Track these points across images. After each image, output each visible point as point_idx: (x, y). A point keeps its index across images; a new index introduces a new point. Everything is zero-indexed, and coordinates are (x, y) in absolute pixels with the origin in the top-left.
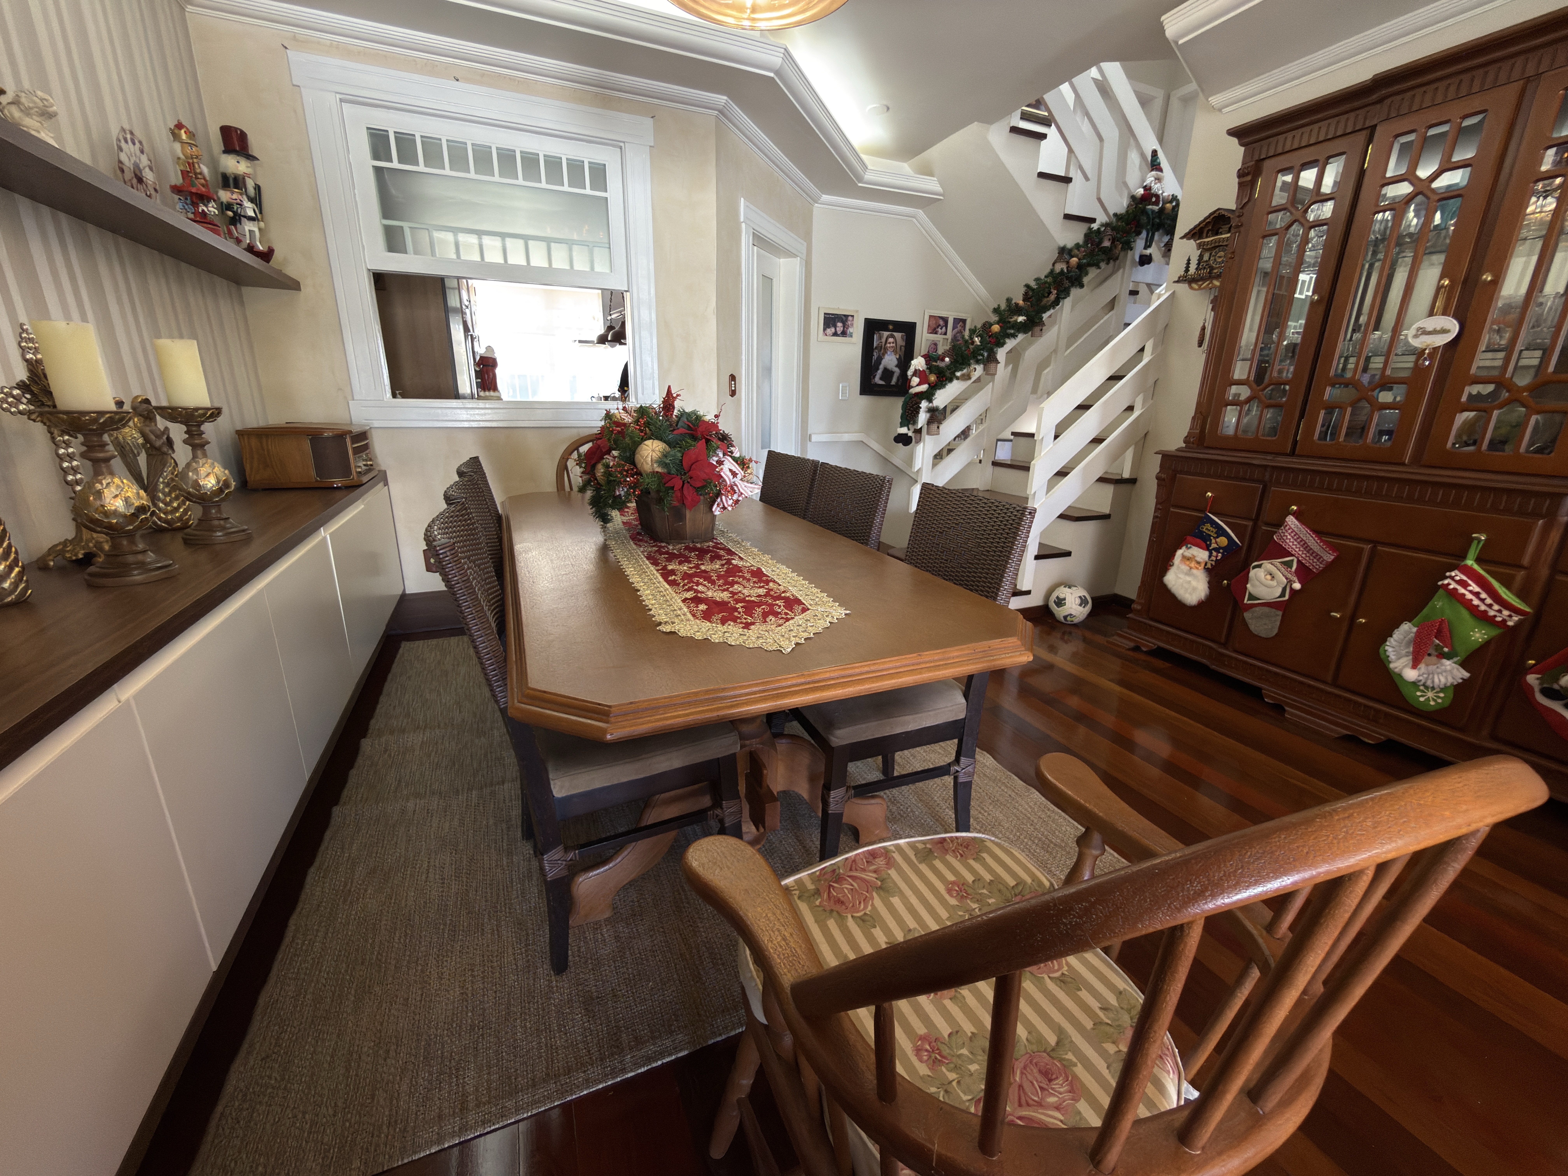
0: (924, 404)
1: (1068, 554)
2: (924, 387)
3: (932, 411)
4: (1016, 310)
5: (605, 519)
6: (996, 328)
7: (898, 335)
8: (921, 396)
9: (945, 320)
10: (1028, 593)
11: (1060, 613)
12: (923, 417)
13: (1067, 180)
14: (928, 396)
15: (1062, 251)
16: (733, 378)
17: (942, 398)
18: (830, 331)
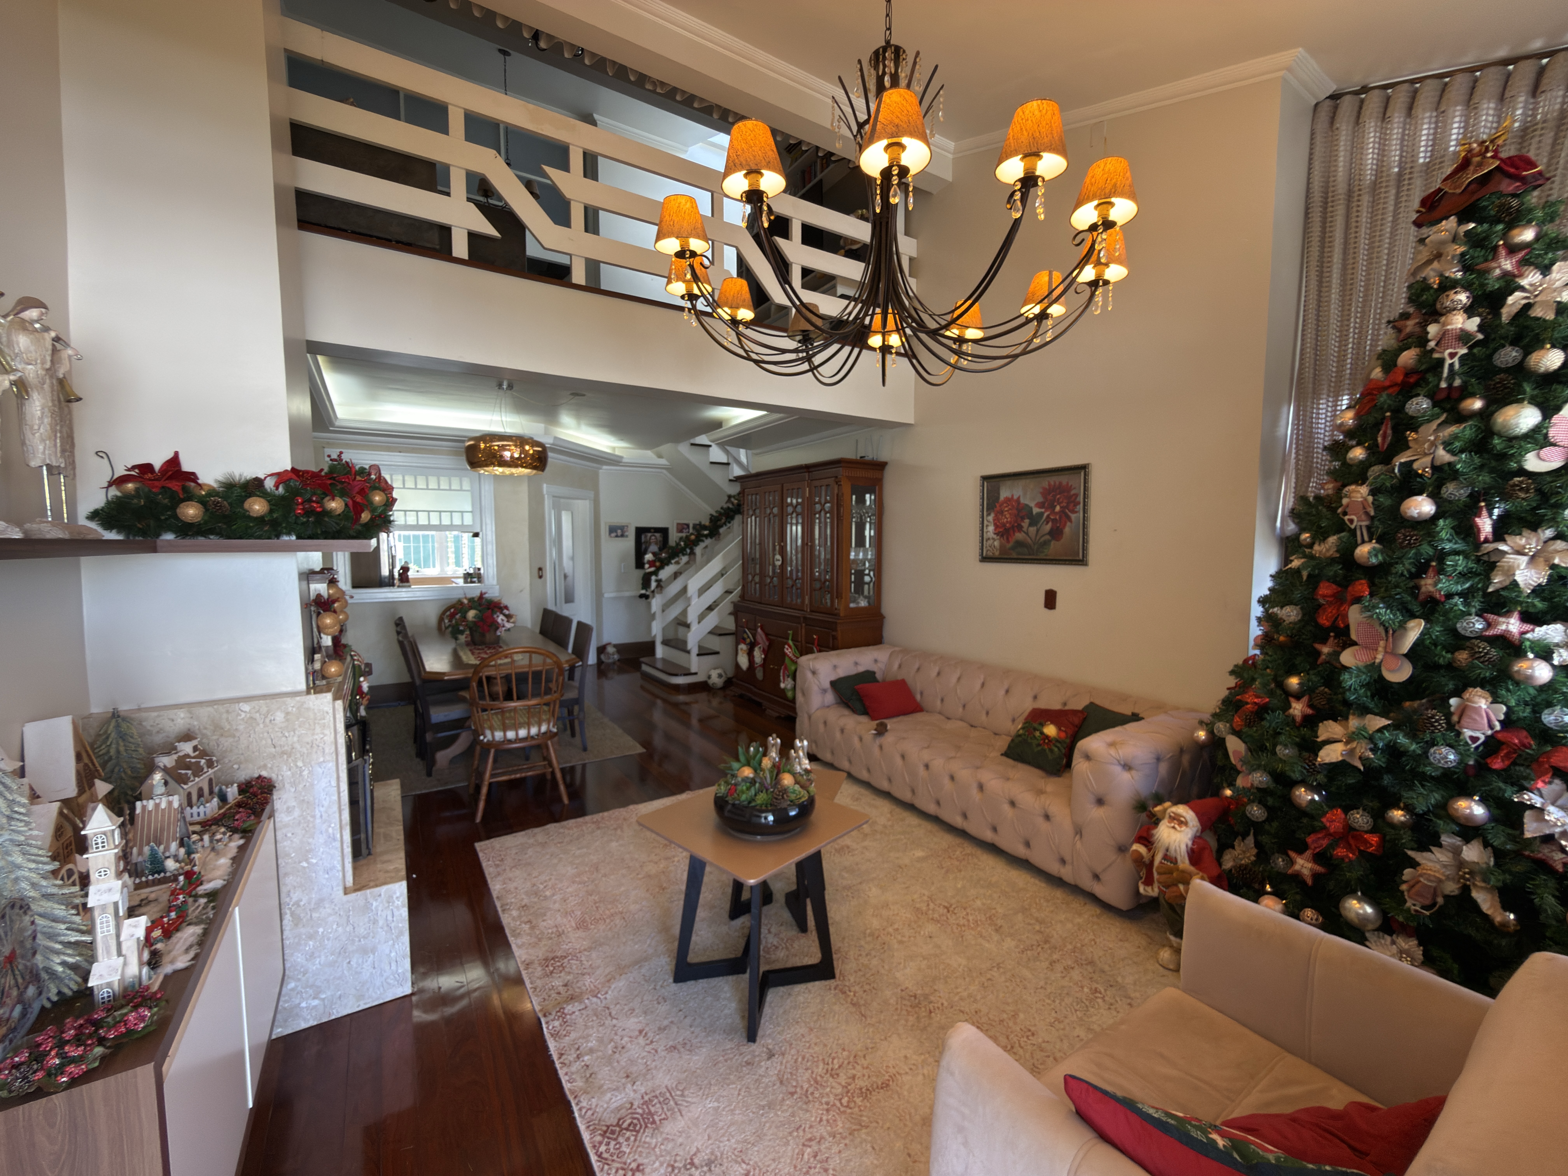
0: (653, 578)
1: (717, 653)
2: (652, 569)
3: (659, 581)
4: (705, 527)
5: (456, 639)
6: (693, 537)
7: (658, 535)
8: (651, 574)
9: (688, 525)
10: (696, 674)
11: (710, 682)
12: (653, 585)
13: (728, 464)
14: (655, 573)
15: (730, 497)
16: (540, 569)
17: (665, 573)
18: (613, 535)
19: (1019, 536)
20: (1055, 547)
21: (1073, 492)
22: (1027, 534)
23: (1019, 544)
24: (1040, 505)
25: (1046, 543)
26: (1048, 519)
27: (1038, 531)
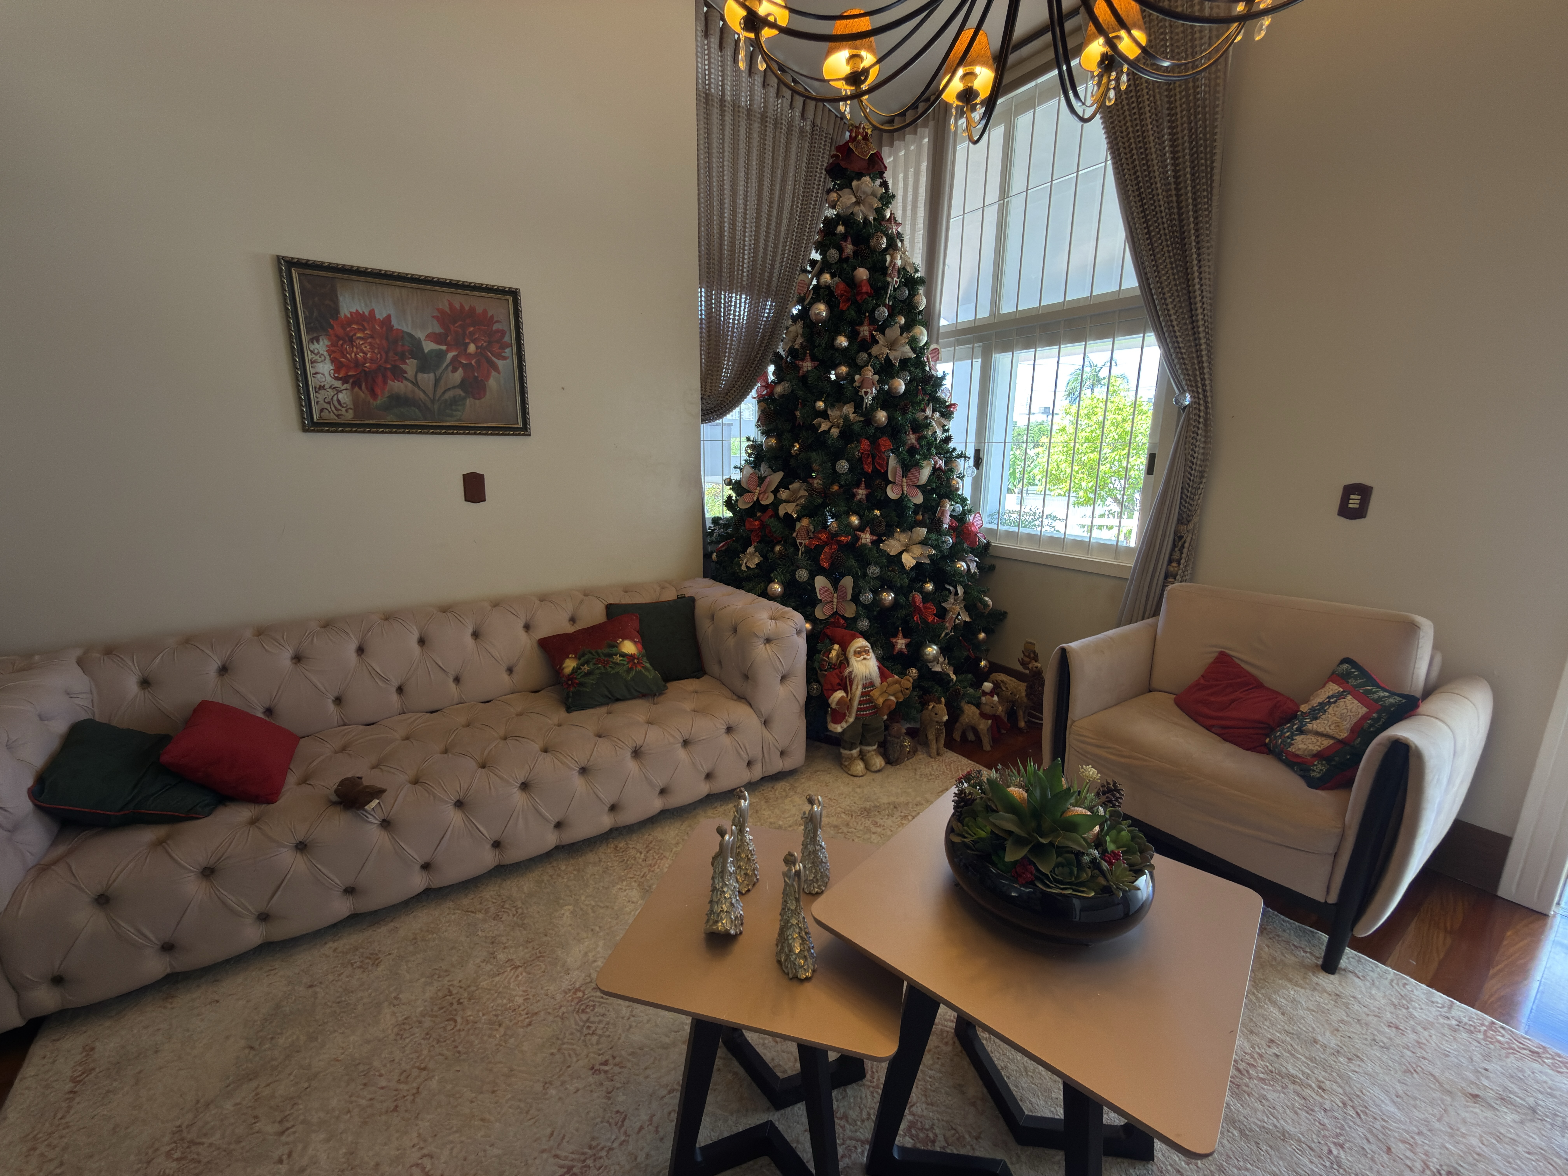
19: (397, 386)
20: (471, 409)
21: (495, 327)
22: (416, 384)
23: (398, 400)
24: (435, 338)
25: (455, 402)
26: (455, 364)
27: (437, 381)
